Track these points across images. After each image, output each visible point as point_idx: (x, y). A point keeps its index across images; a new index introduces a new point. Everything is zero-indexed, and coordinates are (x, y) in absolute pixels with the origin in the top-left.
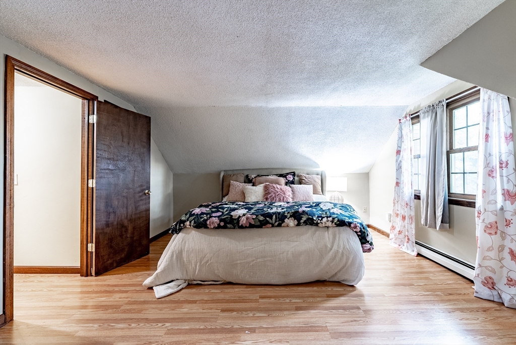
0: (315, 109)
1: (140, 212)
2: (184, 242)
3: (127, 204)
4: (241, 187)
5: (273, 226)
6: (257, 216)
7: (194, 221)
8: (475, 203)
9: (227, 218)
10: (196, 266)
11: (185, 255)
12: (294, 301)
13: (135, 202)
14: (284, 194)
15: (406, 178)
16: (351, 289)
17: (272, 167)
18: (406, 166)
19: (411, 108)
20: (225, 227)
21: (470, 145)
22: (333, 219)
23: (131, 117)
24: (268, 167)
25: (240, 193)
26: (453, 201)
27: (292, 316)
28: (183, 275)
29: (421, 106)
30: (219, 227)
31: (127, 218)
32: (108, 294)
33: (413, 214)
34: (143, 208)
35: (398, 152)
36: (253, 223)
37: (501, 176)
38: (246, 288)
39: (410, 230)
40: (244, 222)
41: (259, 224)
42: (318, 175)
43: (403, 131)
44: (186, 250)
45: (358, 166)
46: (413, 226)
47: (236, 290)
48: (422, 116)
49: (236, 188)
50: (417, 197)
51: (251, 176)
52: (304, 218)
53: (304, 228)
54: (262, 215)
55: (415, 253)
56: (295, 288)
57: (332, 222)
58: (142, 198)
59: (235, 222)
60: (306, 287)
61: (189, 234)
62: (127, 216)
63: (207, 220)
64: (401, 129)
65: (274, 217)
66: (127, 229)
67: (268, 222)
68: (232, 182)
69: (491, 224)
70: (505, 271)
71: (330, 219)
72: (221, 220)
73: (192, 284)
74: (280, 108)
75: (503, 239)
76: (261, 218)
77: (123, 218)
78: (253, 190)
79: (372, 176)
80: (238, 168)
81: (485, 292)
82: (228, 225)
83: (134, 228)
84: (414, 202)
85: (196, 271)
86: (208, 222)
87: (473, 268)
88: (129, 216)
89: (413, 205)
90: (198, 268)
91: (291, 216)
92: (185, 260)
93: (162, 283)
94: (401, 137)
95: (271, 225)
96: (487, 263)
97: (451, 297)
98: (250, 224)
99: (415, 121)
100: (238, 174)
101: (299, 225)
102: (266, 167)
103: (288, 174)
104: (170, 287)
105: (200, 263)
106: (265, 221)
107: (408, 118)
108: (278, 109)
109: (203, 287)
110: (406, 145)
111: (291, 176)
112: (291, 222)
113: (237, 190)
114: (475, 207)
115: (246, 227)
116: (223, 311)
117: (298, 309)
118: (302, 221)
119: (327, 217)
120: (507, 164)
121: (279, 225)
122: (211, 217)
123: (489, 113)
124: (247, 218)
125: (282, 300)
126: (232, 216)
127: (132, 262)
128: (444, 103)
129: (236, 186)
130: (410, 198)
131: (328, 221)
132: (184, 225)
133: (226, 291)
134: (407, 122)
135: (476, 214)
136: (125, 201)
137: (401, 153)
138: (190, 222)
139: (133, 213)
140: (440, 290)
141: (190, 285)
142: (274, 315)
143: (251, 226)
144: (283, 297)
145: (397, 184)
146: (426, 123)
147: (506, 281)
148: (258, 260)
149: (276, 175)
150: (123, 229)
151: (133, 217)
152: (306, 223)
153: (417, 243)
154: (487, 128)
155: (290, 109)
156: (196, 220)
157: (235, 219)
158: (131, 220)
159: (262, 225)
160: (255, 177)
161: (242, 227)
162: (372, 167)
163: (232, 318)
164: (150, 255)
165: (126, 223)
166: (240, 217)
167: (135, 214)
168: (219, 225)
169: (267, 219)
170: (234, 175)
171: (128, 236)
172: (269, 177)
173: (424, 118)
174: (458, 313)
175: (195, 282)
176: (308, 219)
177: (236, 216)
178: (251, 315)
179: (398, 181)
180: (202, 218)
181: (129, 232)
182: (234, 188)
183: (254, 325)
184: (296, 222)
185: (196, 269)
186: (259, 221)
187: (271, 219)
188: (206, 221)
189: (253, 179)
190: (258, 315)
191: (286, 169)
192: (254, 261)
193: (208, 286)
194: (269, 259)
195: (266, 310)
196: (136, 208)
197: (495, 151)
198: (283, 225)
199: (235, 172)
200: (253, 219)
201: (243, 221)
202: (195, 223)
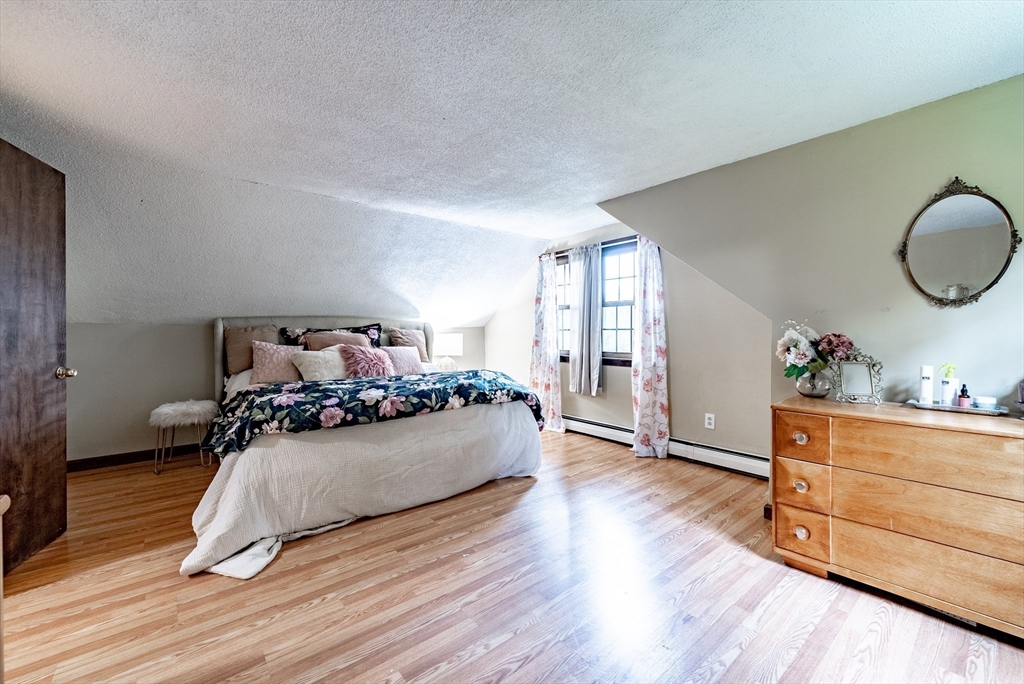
0: (442, 223)
1: (47, 425)
2: (266, 463)
3: (19, 403)
4: (283, 353)
5: (432, 410)
6: (407, 397)
7: (291, 419)
8: (630, 362)
9: (357, 405)
10: (301, 503)
11: (274, 488)
12: (482, 509)
13: (35, 399)
14: (383, 363)
15: (550, 334)
16: (529, 480)
17: (335, 314)
18: (549, 319)
19: (557, 245)
20: (354, 422)
21: (622, 299)
22: (509, 391)
23: (24, 168)
24: (327, 313)
25: (283, 365)
26: (607, 361)
27: (499, 523)
28: (274, 526)
29: (569, 244)
30: (344, 423)
31: (18, 443)
32: (87, 620)
33: (559, 380)
34: (51, 413)
35: (538, 300)
36: (402, 409)
37: (655, 333)
38: (398, 517)
39: (555, 401)
40: (389, 409)
41: (411, 409)
42: (418, 329)
43: (544, 273)
44: (275, 477)
45: (472, 317)
46: (559, 395)
47: (385, 523)
48: (571, 258)
49: (272, 356)
50: (564, 359)
51: (293, 332)
52: (474, 395)
53: (473, 408)
54: (414, 395)
55: (563, 430)
56: (468, 497)
57: (508, 395)
58: (49, 387)
59: (371, 411)
60: (480, 491)
61: (273, 446)
62: (19, 437)
63: (319, 413)
64: (541, 269)
65: (434, 396)
66: (20, 473)
67: (425, 406)
68: (257, 342)
69: (647, 381)
70: (657, 424)
71: (505, 392)
72: (347, 411)
73: (289, 542)
74: (389, 212)
75: (655, 394)
76: (415, 400)
77: (11, 441)
78: (320, 358)
79: (489, 332)
80: (258, 314)
81: (644, 451)
82: (359, 418)
83: (35, 469)
84: (560, 365)
85: (300, 513)
86: (322, 417)
87: (633, 432)
88: (23, 438)
89: (558, 369)
90: (305, 506)
91: (455, 393)
92: (276, 497)
93: (229, 555)
94: (541, 280)
95: (429, 410)
96: (646, 420)
97: (620, 462)
98: (398, 411)
99: (560, 261)
100: (263, 326)
101: (465, 405)
102: (322, 314)
103: (369, 327)
104: (256, 556)
105: (310, 494)
106: (421, 405)
107: (553, 257)
108: (385, 213)
109: (318, 538)
110: (548, 293)
111: (376, 332)
112: (455, 401)
113: (275, 360)
114: (630, 366)
115: (391, 418)
116: (401, 549)
117: (497, 515)
118: (471, 399)
119: (501, 390)
120: (659, 321)
121: (442, 408)
122: (324, 407)
123: (646, 269)
124: (392, 403)
125: (467, 513)
126: (364, 401)
127: (33, 559)
128: (600, 247)
129: (272, 351)
130: (556, 360)
131: (503, 394)
132: (261, 429)
133: (371, 529)
134: (550, 262)
135: (632, 373)
136: (15, 396)
137: (542, 301)
138: (281, 422)
139: (33, 428)
140: (608, 459)
141: (287, 544)
142: (476, 529)
143: (400, 415)
144: (466, 509)
145: (537, 343)
146: (577, 266)
147: (657, 435)
148: (414, 468)
149: (348, 329)
150: (12, 474)
151: (33, 437)
152: (476, 400)
153: (564, 417)
154: (645, 284)
155: (404, 217)
156: (294, 417)
157: (371, 407)
158: (28, 448)
159: (416, 410)
160: (304, 334)
161: (384, 418)
162: (491, 318)
163: (423, 552)
164: (69, 534)
165: (17, 454)
166: (378, 402)
167: (37, 431)
168: (344, 420)
169: (424, 400)
170: (253, 329)
171: (22, 490)
172: (334, 332)
173: (574, 260)
174: (633, 473)
175: (298, 535)
176: (480, 394)
177: (370, 401)
178: (447, 539)
179: (538, 339)
180: (305, 411)
181: (25, 477)
182: (267, 356)
183: (464, 546)
184: (463, 401)
185: (301, 509)
186: (412, 404)
187: (430, 400)
188: (316, 416)
189: (298, 336)
190: (455, 536)
191: (362, 318)
192: (407, 470)
193: (326, 535)
194: (430, 462)
195: (462, 529)
196: (37, 414)
197: (650, 309)
198: (446, 407)
199: (254, 323)
200: (402, 402)
201: (386, 408)
202: (291, 422)
